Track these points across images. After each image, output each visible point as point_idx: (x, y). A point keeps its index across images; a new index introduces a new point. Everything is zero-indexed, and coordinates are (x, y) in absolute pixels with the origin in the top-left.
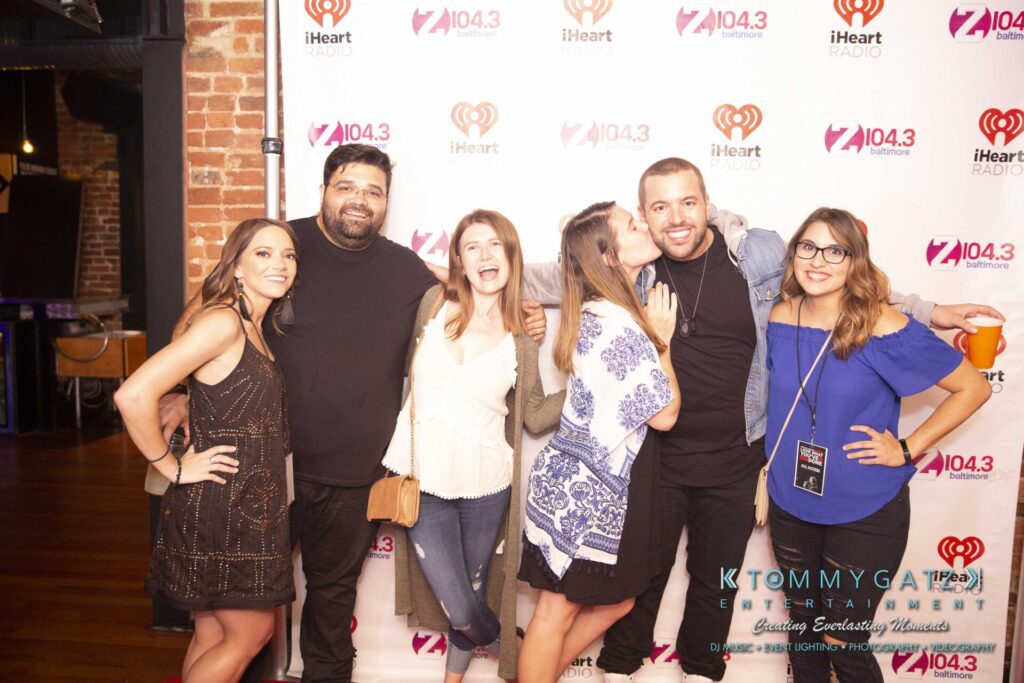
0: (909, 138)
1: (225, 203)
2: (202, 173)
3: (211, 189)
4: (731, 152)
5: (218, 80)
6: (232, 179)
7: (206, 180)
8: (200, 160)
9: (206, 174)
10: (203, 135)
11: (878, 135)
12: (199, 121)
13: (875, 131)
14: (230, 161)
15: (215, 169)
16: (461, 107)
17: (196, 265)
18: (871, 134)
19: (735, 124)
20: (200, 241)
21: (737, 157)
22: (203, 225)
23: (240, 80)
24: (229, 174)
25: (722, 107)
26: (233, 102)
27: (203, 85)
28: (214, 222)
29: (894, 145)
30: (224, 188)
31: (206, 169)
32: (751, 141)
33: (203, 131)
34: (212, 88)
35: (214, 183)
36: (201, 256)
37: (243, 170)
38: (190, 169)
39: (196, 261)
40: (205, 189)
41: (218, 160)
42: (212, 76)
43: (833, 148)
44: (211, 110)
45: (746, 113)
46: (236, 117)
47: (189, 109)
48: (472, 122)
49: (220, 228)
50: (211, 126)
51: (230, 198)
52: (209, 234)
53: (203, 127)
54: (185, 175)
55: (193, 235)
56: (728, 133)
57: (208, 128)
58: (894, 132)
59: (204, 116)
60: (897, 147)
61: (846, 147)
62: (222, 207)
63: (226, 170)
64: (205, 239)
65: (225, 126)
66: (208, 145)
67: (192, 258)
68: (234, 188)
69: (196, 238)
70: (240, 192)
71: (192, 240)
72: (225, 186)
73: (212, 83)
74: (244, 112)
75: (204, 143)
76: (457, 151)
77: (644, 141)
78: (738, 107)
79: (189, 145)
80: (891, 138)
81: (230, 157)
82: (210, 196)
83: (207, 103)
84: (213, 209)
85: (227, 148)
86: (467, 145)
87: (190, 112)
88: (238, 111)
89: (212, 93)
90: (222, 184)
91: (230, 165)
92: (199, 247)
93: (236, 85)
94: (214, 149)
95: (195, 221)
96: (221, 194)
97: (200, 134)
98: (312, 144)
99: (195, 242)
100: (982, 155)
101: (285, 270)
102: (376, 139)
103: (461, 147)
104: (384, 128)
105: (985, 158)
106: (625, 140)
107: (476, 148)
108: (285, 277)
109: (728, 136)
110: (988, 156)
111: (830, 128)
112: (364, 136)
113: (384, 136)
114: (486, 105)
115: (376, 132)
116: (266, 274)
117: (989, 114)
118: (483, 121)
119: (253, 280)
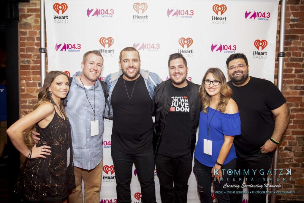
0: (235, 48)
1: (32, 70)
2: (25, 60)
3: (27, 65)
5: (29, 32)
6: (34, 62)
7: (26, 63)
9: (26, 61)
10: (25, 49)
11: (226, 47)
12: (24, 44)
13: (225, 46)
14: (33, 57)
15: (29, 59)
17: (23, 89)
18: (224, 47)
19: (185, 44)
20: (24, 81)
21: (186, 53)
22: (25, 76)
23: (36, 32)
24: (33, 61)
26: (34, 39)
27: (25, 33)
28: (28, 75)
29: (230, 50)
30: (32, 65)
31: (26, 59)
33: (25, 48)
34: (28, 34)
35: (28, 63)
36: (24, 86)
37: (37, 59)
38: (21, 59)
39: (23, 88)
40: (25, 65)
41: (30, 56)
42: (28, 31)
44: (27, 41)
45: (188, 40)
46: (36, 43)
47: (20, 41)
49: (30, 77)
50: (27, 46)
51: (33, 68)
53: (25, 46)
54: (19, 61)
55: (22, 80)
57: (26, 47)
58: (230, 46)
59: (25, 43)
61: (217, 50)
62: (31, 71)
63: (32, 59)
64: (25, 81)
65: (32, 46)
68: (35, 65)
69: (23, 80)
71: (21, 81)
72: (32, 64)
73: (28, 32)
74: (38, 42)
75: (25, 51)
77: (158, 48)
78: (186, 38)
79: (21, 52)
80: (230, 48)
82: (27, 67)
83: (26, 39)
84: (28, 71)
85: (33, 53)
86: (105, 50)
87: (21, 42)
88: (36, 41)
89: (28, 36)
90: (31, 64)
92: (24, 83)
93: (35, 33)
94: (28, 53)
95: (23, 75)
96: (31, 67)
97: (24, 49)
98: (57, 50)
99: (22, 82)
100: (255, 53)
101: (66, 89)
102: (77, 49)
103: (103, 51)
104: (79, 45)
105: (256, 54)
106: (153, 48)
107: (108, 51)
108: (66, 92)
109: (183, 47)
110: (257, 53)
111: (213, 45)
112: (73, 48)
113: (79, 47)
114: (110, 38)
115: (77, 46)
116: (60, 91)
117: (257, 41)
118: (109, 43)
119: (55, 92)
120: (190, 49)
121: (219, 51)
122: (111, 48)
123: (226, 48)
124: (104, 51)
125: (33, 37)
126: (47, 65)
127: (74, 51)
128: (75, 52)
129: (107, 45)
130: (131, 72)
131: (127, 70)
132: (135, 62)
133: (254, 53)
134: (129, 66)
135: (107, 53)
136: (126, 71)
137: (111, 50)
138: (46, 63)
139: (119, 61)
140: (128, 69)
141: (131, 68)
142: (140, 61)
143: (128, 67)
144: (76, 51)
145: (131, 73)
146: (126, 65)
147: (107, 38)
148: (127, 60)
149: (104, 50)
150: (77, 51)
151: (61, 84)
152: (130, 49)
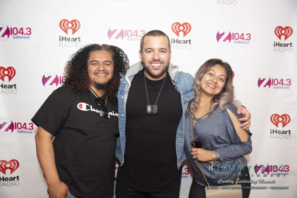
11: (237, 35)
18: (234, 35)
61: (225, 40)
80: (242, 37)
86: (67, 38)
100: (277, 44)
102: (25, 34)
103: (64, 39)
104: (29, 30)
105: (278, 46)
107: (71, 39)
109: (178, 35)
110: (279, 44)
111: (218, 32)
112: (19, 33)
113: (29, 33)
114: (75, 21)
115: (25, 31)
117: (278, 28)
118: (73, 28)
120: (187, 38)
122: (76, 35)
123: (237, 37)
127: (21, 37)
128: (22, 40)
129: (70, 31)
132: (162, 53)
133: (274, 44)
134: (153, 59)
135: (70, 42)
136: (149, 66)
137: (76, 38)
139: (139, 51)
140: (151, 63)
141: (156, 62)
142: (170, 51)
143: (151, 60)
144: (24, 38)
146: (149, 57)
147: (70, 21)
148: (150, 50)
150: (26, 38)
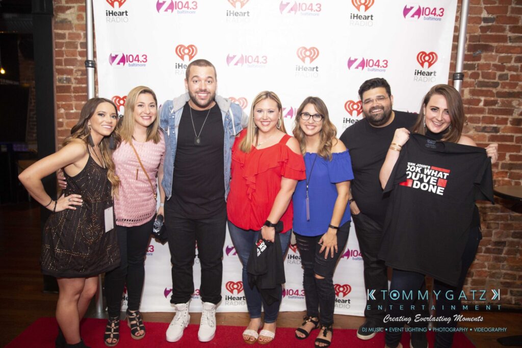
4: (305, 69)
8: (62, 72)
10: (63, 60)
11: (371, 62)
13: (370, 60)
16: (179, 47)
18: (368, 62)
19: (306, 56)
21: (308, 71)
23: (80, 34)
25: (301, 48)
26: (77, 45)
27: (62, 36)
32: (314, 64)
33: (63, 58)
34: (67, 38)
35: (69, 83)
37: (82, 77)
42: (67, 32)
43: (351, 68)
44: (67, 48)
45: (312, 50)
46: (79, 52)
48: (185, 54)
50: (67, 56)
52: (67, 107)
53: (63, 56)
56: (303, 60)
57: (65, 57)
58: (378, 61)
60: (380, 68)
61: (357, 67)
65: (74, 56)
66: (66, 65)
67: (59, 118)
70: (81, 88)
71: (59, 110)
74: (82, 50)
76: (179, 68)
78: (308, 48)
79: (56, 65)
80: (377, 64)
81: (76, 71)
89: (67, 40)
90: (72, 84)
91: (76, 75)
101: (111, 123)
106: (256, 63)
108: (111, 127)
116: (103, 124)
117: (421, 54)
119: (96, 127)
121: (360, 68)
124: (181, 66)
125: (75, 42)
126: (96, 86)
130: (203, 97)
131: (196, 94)
132: (208, 83)
138: (96, 83)
140: (198, 93)
143: (198, 90)
145: (203, 99)
149: (182, 64)
151: (104, 116)
152: (202, 63)
